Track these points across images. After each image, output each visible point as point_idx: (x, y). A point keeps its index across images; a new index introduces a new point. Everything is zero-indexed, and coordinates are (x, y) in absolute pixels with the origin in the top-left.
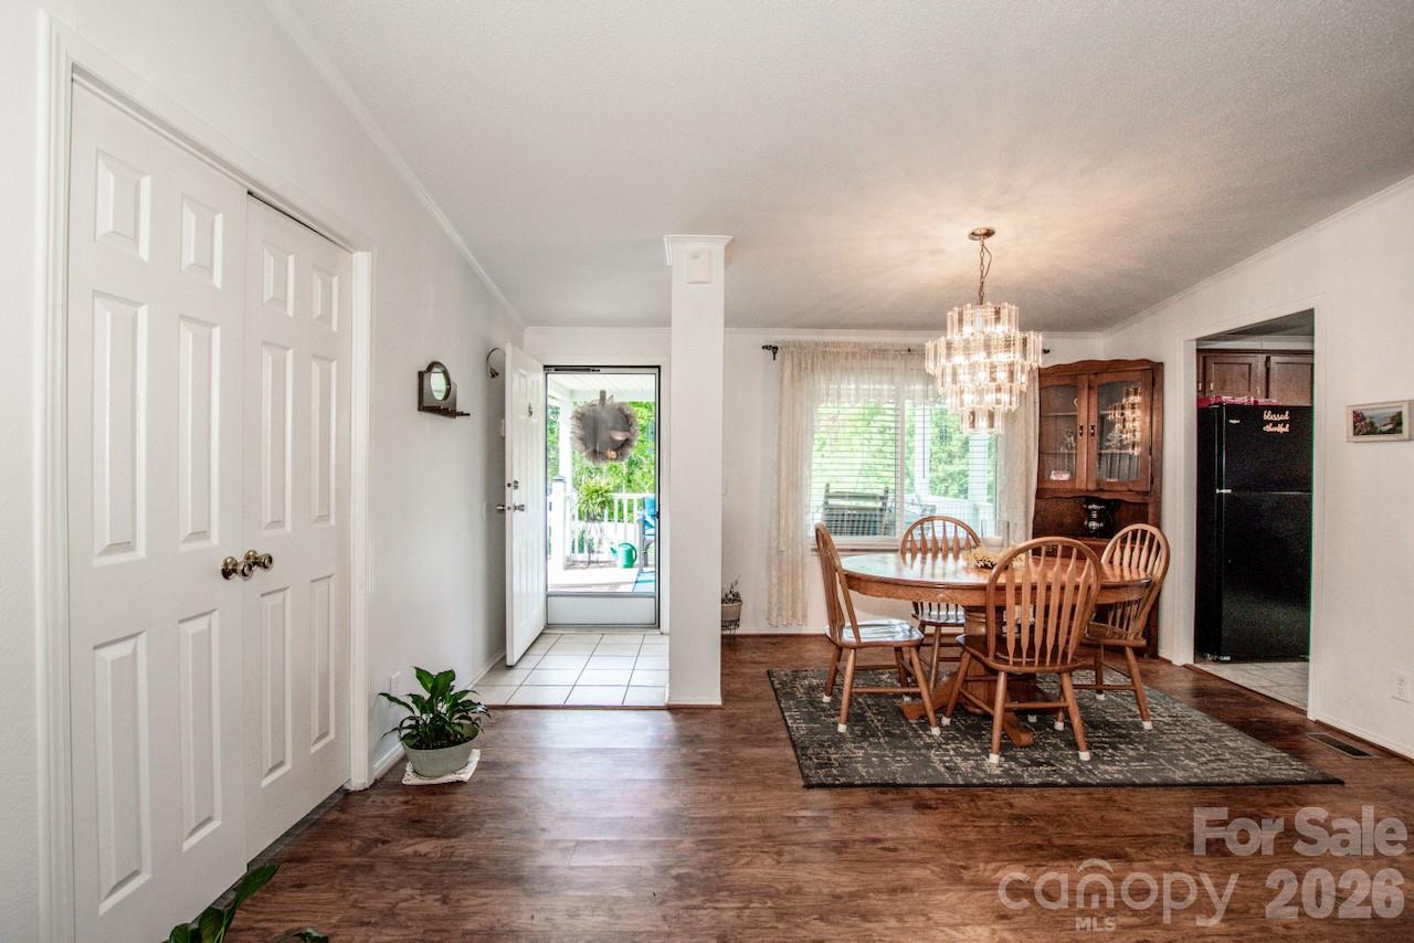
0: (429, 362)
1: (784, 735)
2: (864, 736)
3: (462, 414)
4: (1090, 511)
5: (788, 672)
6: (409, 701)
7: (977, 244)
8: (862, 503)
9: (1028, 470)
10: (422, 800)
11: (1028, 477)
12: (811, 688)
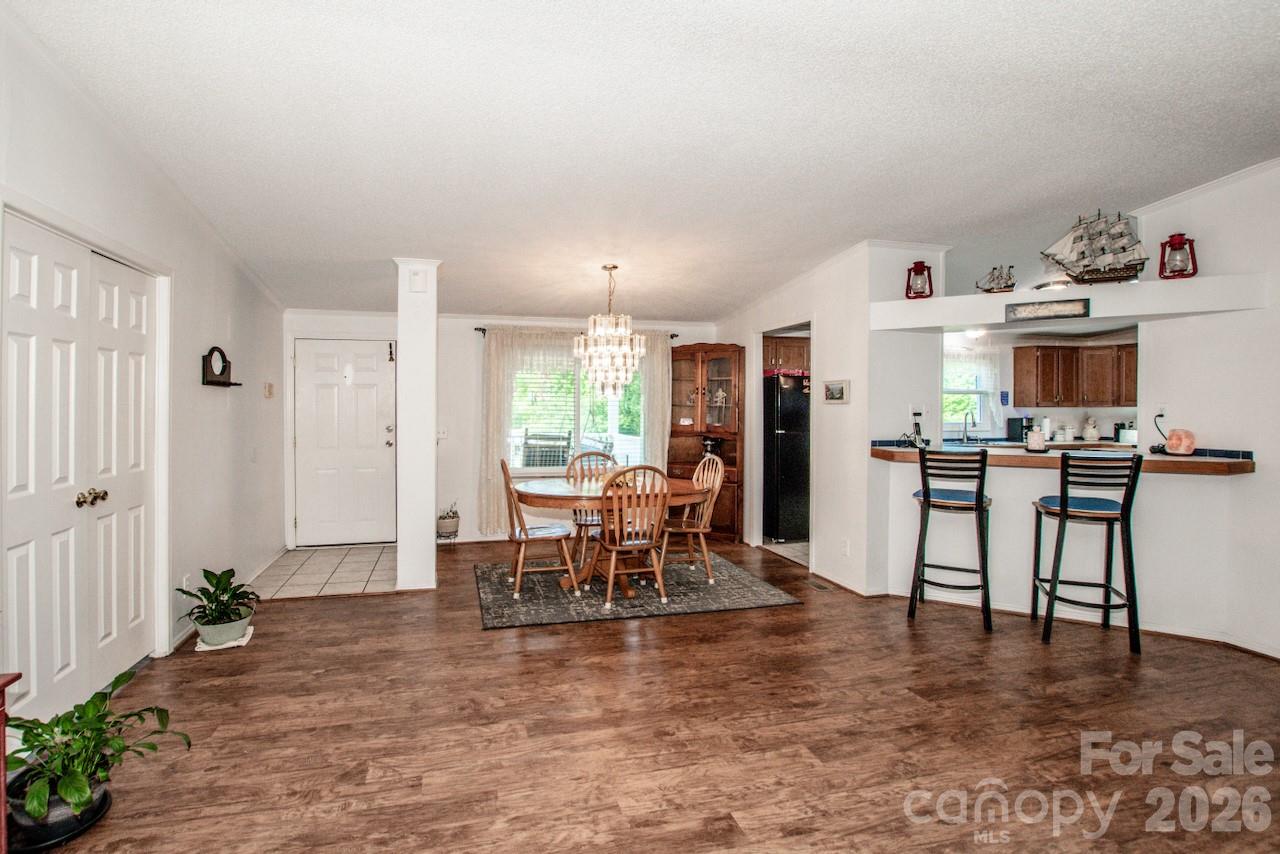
0: (210, 347)
1: (477, 603)
2: (530, 600)
3: (236, 384)
4: (706, 446)
5: (489, 565)
6: (199, 594)
7: (607, 273)
8: (551, 443)
9: (664, 417)
10: (211, 659)
11: (664, 423)
12: (504, 574)
